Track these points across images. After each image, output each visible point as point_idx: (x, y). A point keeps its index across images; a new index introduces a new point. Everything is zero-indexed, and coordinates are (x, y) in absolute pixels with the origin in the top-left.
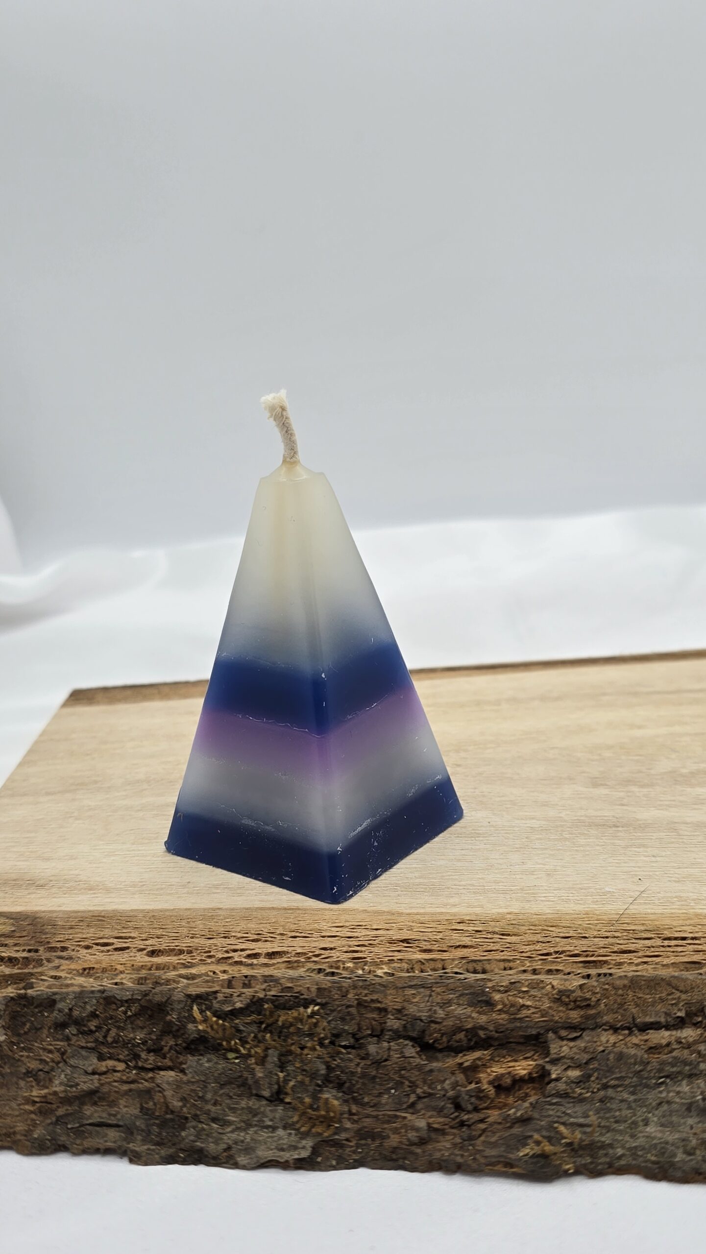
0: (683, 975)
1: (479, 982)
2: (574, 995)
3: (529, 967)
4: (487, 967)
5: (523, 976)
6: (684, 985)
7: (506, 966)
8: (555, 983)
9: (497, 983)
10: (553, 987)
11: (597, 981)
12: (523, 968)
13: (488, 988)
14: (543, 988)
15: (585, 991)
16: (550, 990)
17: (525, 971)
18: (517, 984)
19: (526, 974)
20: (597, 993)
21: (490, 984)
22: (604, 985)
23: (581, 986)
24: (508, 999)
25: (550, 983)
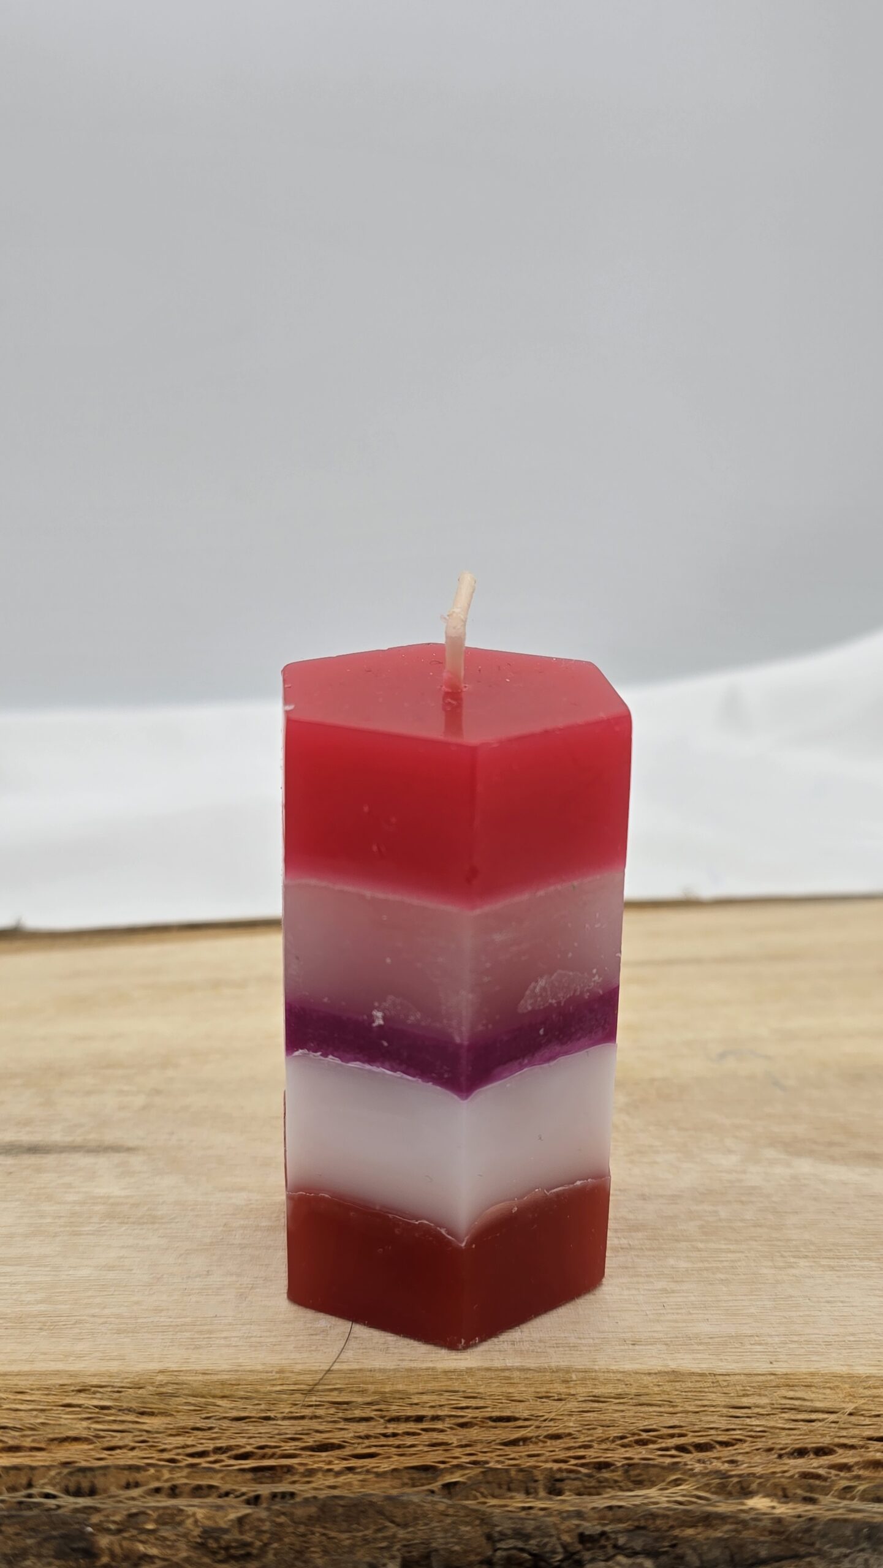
0: (403, 1494)
1: (78, 1515)
2: (226, 1537)
3: (167, 1481)
4: (100, 1482)
5: (152, 1502)
6: (404, 1514)
7: (131, 1480)
8: (200, 1513)
9: (107, 1516)
10: (196, 1522)
11: (268, 1509)
12: (156, 1484)
13: (92, 1526)
14: (180, 1523)
15: (247, 1527)
16: (191, 1527)
17: (157, 1490)
18: (141, 1518)
19: (158, 1497)
20: (265, 1532)
21: (95, 1519)
22: (278, 1516)
23: (241, 1521)
24: (121, 1546)
25: (194, 1514)
